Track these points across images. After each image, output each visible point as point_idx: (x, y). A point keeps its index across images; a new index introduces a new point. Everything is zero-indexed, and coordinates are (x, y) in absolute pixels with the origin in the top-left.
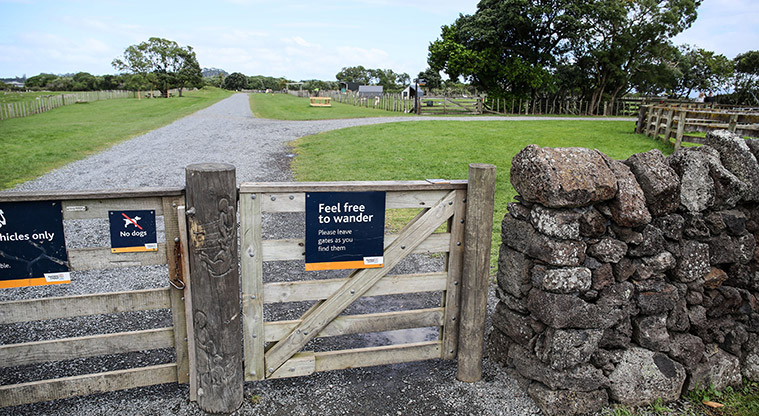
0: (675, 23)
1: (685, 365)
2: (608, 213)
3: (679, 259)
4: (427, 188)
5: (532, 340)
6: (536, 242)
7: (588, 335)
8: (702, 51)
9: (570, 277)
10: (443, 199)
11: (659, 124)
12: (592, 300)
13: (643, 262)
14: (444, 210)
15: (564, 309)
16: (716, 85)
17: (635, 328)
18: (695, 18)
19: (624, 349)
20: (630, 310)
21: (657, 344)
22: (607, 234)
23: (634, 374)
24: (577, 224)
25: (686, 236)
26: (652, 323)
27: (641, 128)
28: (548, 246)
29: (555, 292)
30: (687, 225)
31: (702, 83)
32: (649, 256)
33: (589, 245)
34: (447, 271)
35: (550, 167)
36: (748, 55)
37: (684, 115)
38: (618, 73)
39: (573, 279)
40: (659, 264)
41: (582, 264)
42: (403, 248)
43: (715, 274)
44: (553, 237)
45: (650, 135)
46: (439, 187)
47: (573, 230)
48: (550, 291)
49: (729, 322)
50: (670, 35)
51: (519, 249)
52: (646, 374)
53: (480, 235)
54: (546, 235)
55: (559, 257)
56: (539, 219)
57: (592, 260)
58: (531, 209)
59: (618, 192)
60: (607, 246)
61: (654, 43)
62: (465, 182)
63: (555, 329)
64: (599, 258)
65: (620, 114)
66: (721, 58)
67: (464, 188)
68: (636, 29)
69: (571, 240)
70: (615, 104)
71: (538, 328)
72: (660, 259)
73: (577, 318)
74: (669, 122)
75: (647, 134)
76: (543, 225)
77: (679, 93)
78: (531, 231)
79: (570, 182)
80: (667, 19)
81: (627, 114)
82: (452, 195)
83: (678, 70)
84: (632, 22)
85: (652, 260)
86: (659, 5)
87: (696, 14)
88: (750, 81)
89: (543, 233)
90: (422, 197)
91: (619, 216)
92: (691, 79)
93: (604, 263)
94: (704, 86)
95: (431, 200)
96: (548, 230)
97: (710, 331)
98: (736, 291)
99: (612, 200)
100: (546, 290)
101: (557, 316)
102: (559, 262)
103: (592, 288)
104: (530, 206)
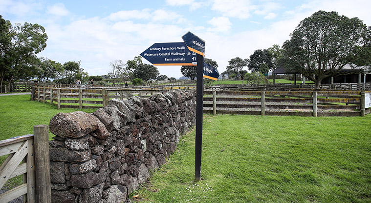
0: (37, 47)
1: (126, 186)
2: (96, 135)
3: (117, 147)
4: (15, 142)
5: (76, 199)
6: (72, 155)
7: (100, 186)
8: (50, 61)
9: (90, 165)
10: (22, 146)
11: (45, 96)
12: (98, 172)
13: (108, 151)
14: (24, 151)
15: (91, 179)
16: (59, 76)
17: (111, 179)
18: (45, 46)
19: (110, 187)
20: (109, 172)
21: (118, 181)
22: (97, 144)
23: (115, 196)
24: (87, 143)
25: (117, 138)
26: (115, 174)
27: (34, 97)
28: (78, 155)
29: (86, 173)
30: (117, 134)
31: (53, 75)
32: (109, 149)
33: (92, 150)
34: (27, 183)
35: (73, 121)
36: (69, 63)
37: (59, 91)
38: (11, 71)
39: (91, 165)
40: (113, 151)
41: (91, 158)
42: (5, 178)
43: (127, 150)
44: (80, 150)
45: (40, 101)
46: (21, 140)
47: (86, 145)
48: (84, 173)
49: (132, 166)
50: (36, 53)
51: (61, 160)
52: (117, 194)
53: (46, 159)
54: (76, 150)
55: (84, 158)
56: (71, 144)
57: (94, 155)
58: (65, 141)
59: (98, 126)
60: (99, 149)
61: (28, 56)
62: (32, 135)
63: (89, 188)
64: (96, 154)
65: (15, 92)
66: (59, 64)
67: (32, 138)
68: (17, 49)
69: (86, 150)
70: (11, 86)
71: (79, 192)
72: (113, 149)
73: (95, 181)
74: (51, 94)
75: (38, 100)
76: (74, 146)
77: (42, 80)
78: (67, 151)
79: (84, 126)
80: (33, 45)
81: (18, 91)
82: (27, 143)
83: (41, 69)
84: (14, 46)
85: (111, 150)
86: (28, 38)
87: (46, 44)
88: (71, 74)
89: (75, 150)
90: (11, 148)
91: (101, 135)
92: (47, 73)
93: (98, 155)
94: (53, 76)
95: (15, 148)
96: (77, 147)
97: (129, 171)
98: (132, 154)
99: (97, 130)
100: (82, 174)
101: (90, 182)
102: (85, 160)
103: (97, 167)
104: (64, 140)
